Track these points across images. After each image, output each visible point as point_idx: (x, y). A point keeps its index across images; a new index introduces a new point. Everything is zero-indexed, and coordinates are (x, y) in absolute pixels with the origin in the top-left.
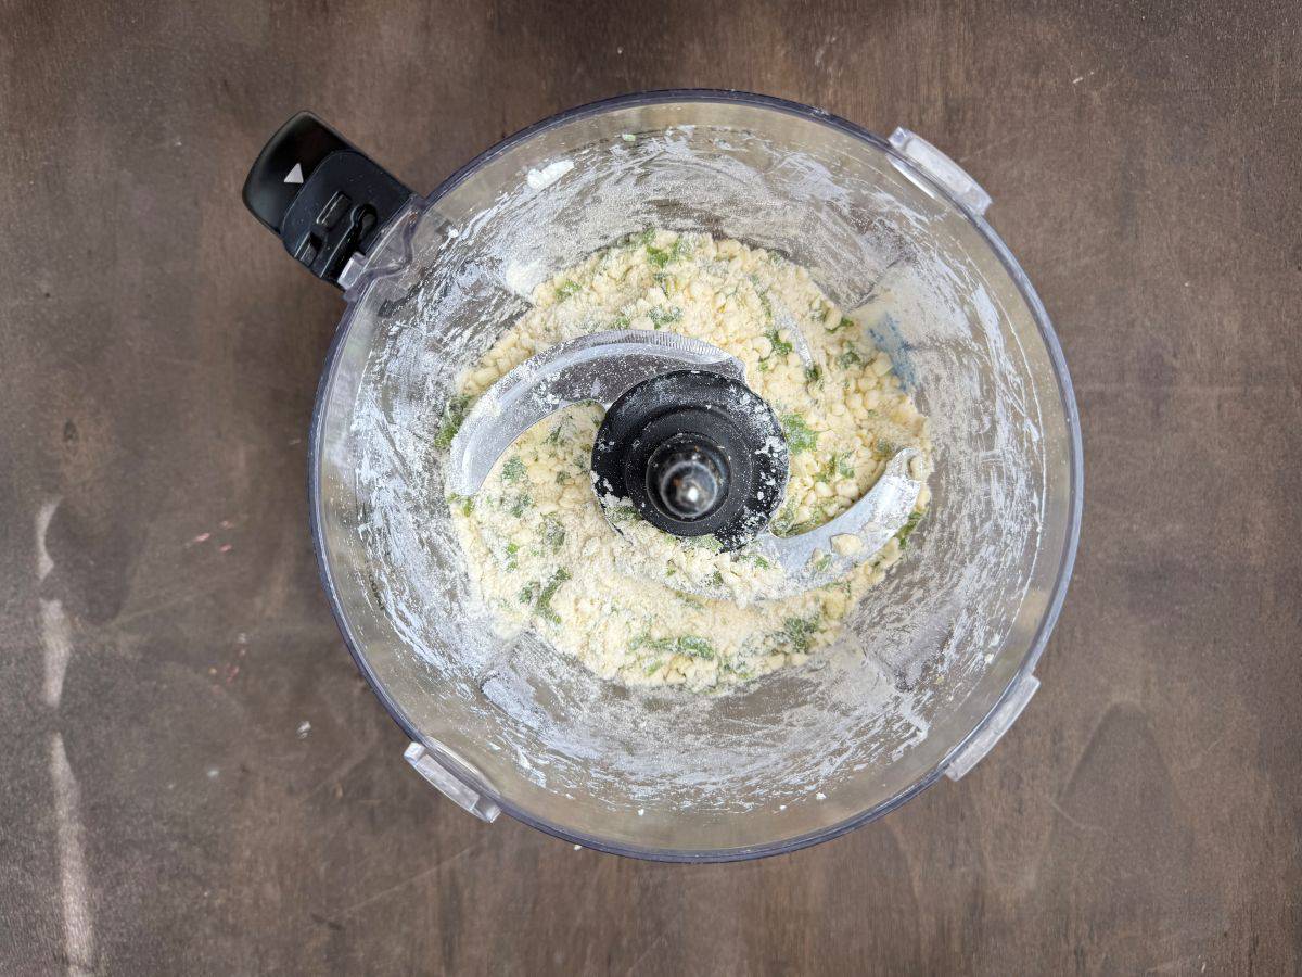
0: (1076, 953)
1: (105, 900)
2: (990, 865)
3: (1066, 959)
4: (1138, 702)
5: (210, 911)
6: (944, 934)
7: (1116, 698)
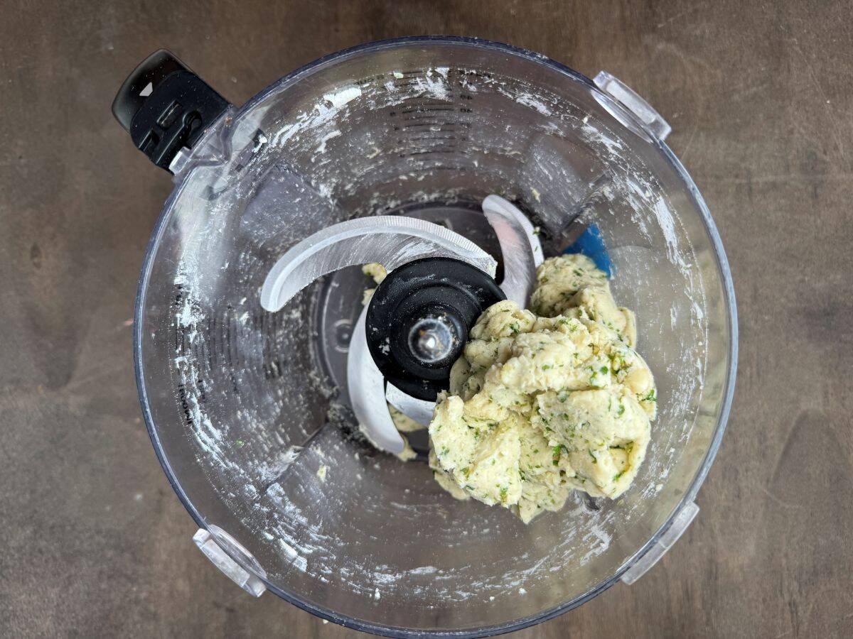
0: (790, 604)
1: (60, 596)
2: (719, 540)
3: (783, 610)
4: (821, 409)
5: (137, 602)
6: (688, 595)
7: (804, 406)
